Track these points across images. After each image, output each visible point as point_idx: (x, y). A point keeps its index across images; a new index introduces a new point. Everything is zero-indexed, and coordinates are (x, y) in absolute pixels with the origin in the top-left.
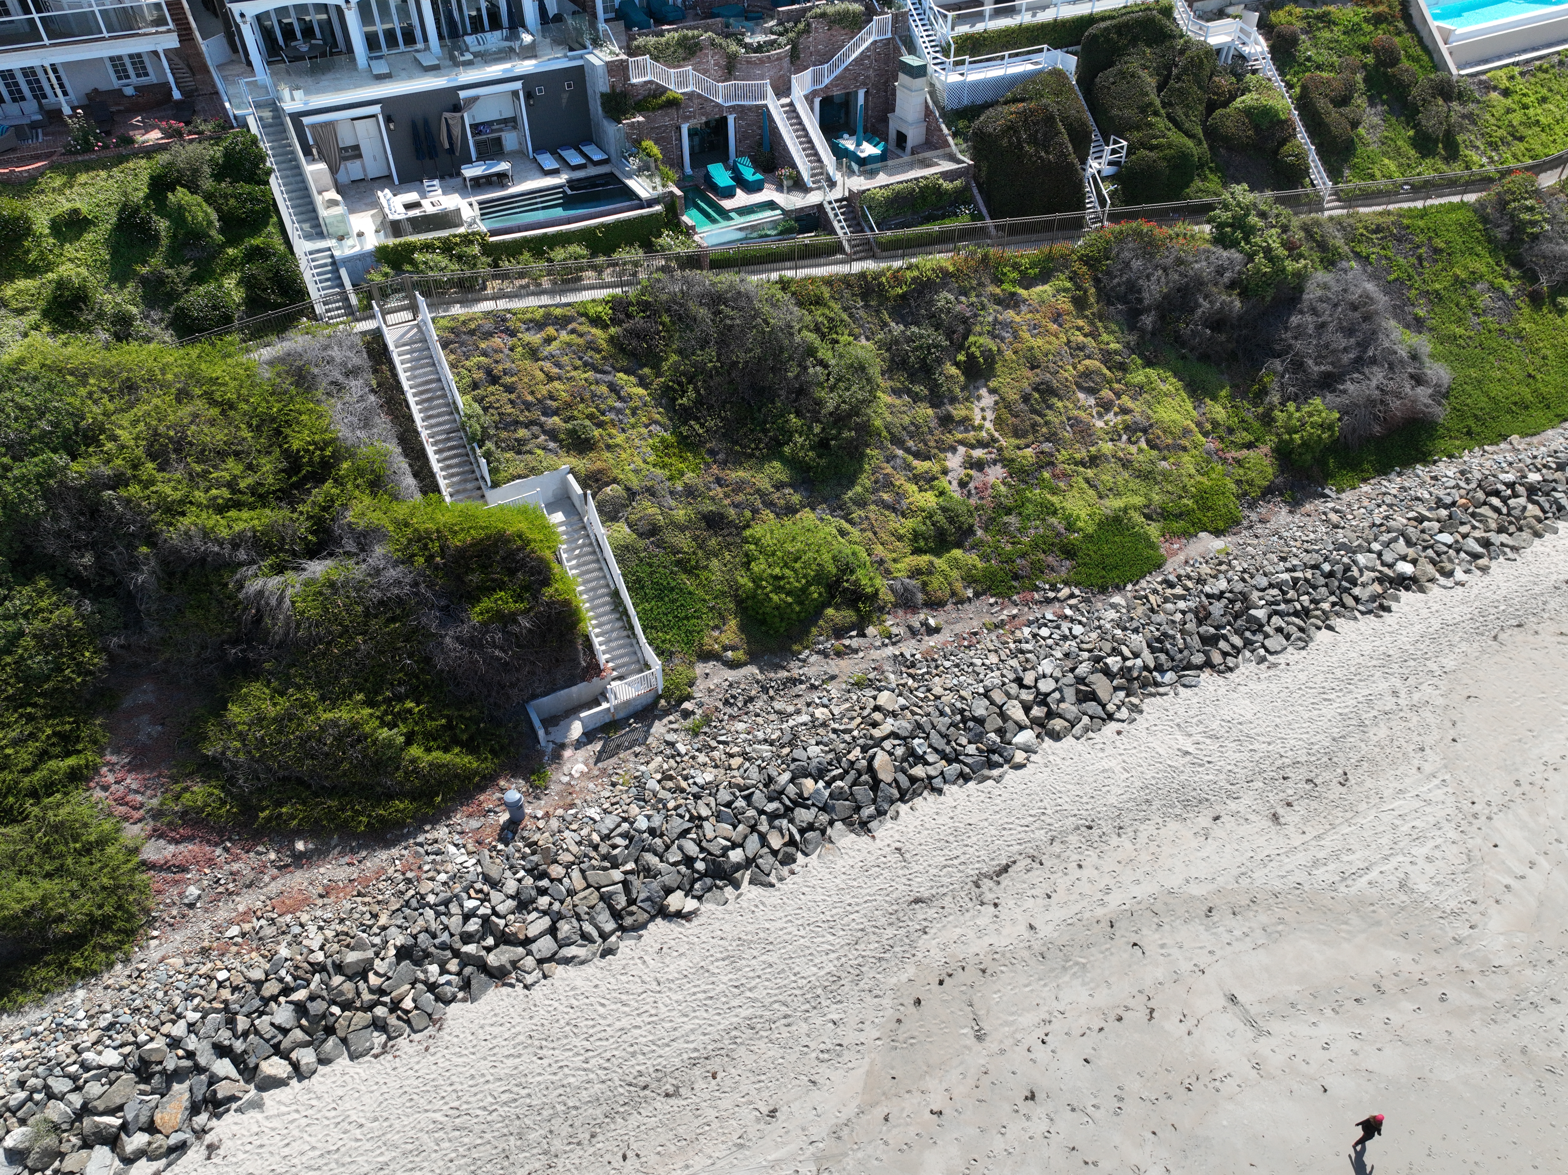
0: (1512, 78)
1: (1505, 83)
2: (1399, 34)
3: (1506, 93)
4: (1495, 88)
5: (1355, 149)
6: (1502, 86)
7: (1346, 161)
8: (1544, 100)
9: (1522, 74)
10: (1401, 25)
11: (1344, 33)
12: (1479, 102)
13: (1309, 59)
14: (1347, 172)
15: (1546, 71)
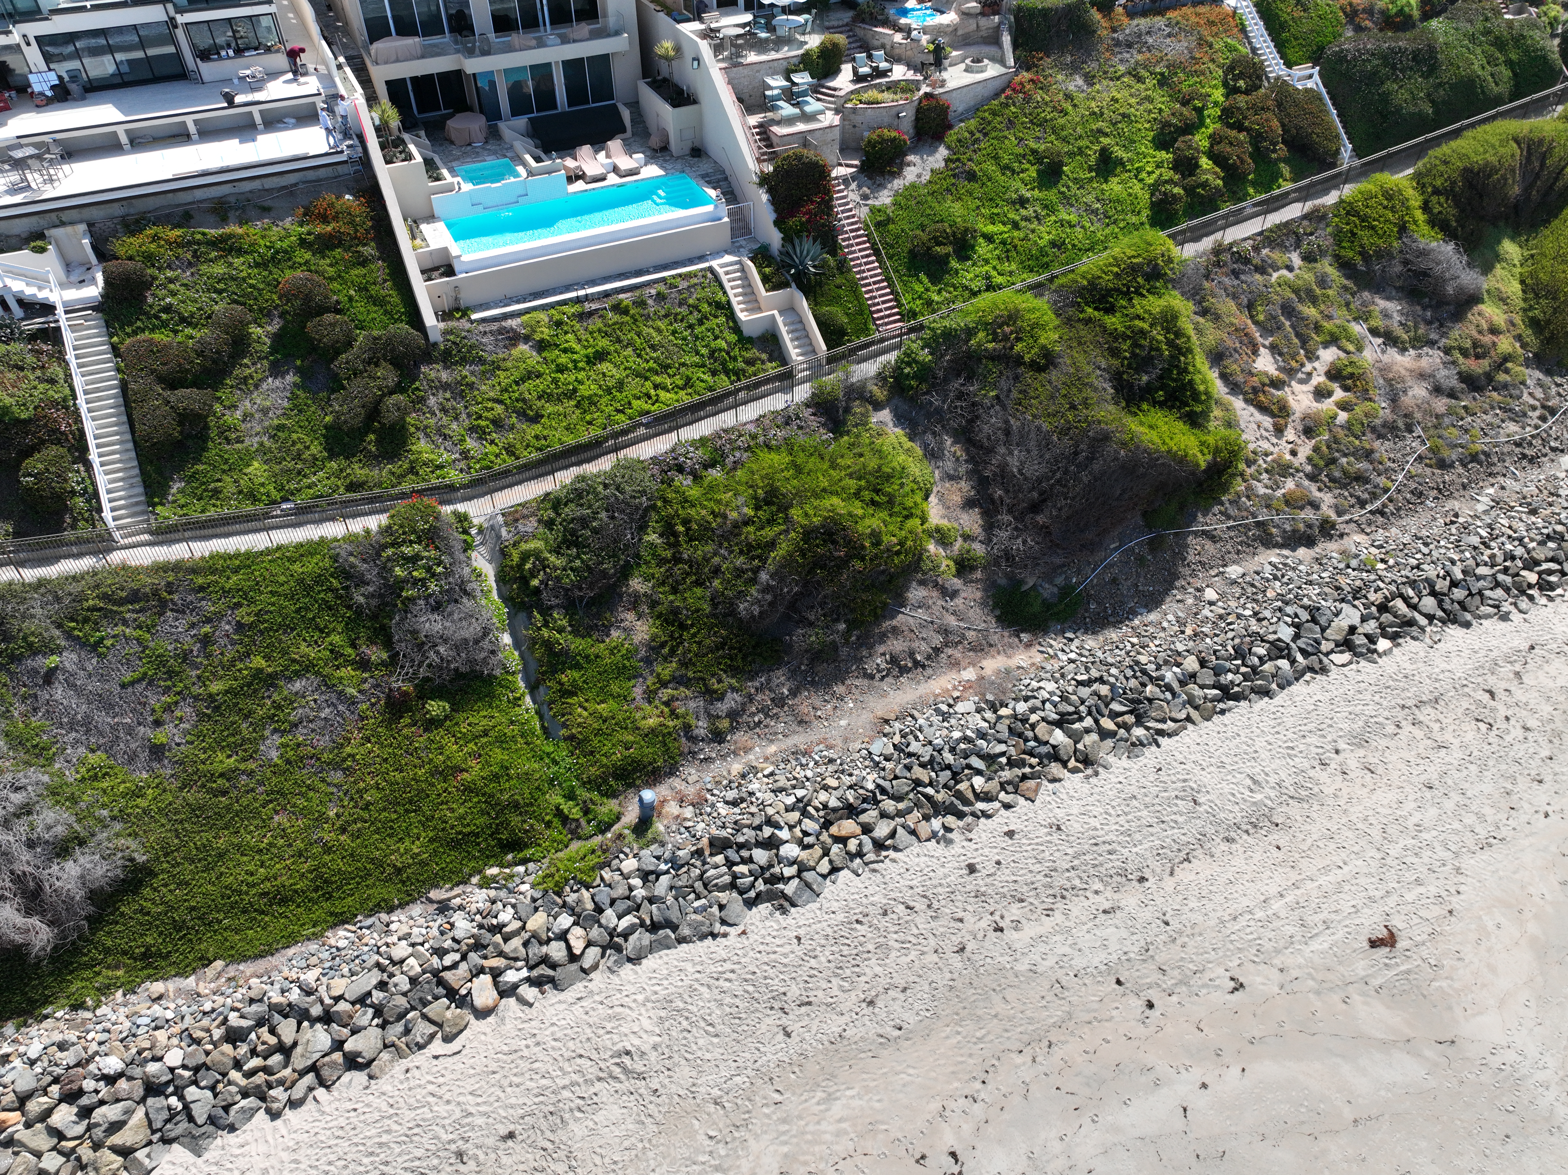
0: (559, 324)
1: (545, 333)
2: (363, 262)
3: (541, 346)
4: (527, 339)
5: (205, 449)
6: (537, 337)
7: (180, 468)
8: (601, 356)
9: (582, 316)
10: (369, 250)
11: (257, 265)
12: (481, 361)
13: (167, 309)
14: (176, 487)
15: (625, 312)
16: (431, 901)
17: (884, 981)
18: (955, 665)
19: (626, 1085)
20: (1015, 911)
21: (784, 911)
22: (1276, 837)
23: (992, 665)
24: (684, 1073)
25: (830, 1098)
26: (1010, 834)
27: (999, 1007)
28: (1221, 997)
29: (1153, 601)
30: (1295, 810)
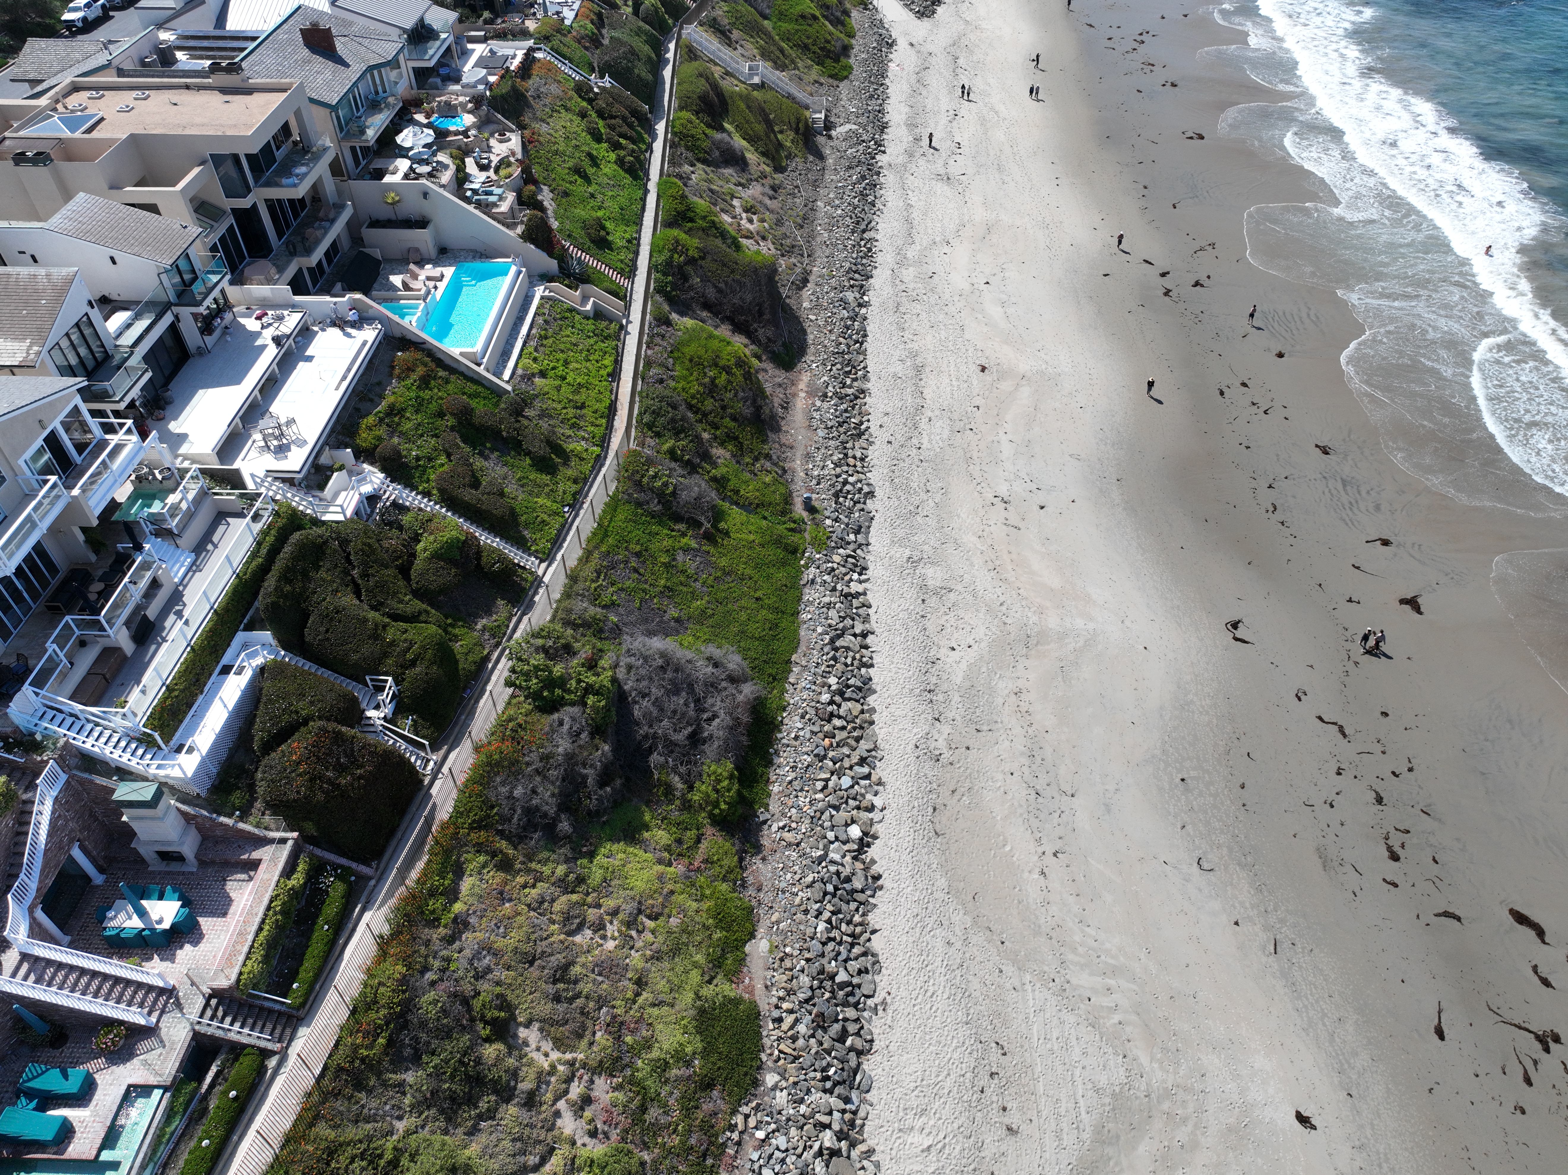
0: (534, 358)
1: (535, 366)
2: (447, 382)
3: (543, 374)
4: (534, 376)
5: (514, 509)
6: (536, 371)
7: (518, 525)
8: (566, 363)
9: (535, 350)
10: (442, 373)
11: (417, 413)
12: (536, 396)
13: (418, 458)
14: (526, 535)
15: (545, 336)
16: (804, 585)
17: (922, 485)
18: (795, 395)
19: (922, 565)
20: (915, 441)
21: (873, 496)
22: (928, 369)
23: (802, 386)
24: (926, 547)
25: (958, 516)
26: (881, 426)
27: (950, 463)
28: (978, 414)
29: (804, 332)
30: (919, 360)
